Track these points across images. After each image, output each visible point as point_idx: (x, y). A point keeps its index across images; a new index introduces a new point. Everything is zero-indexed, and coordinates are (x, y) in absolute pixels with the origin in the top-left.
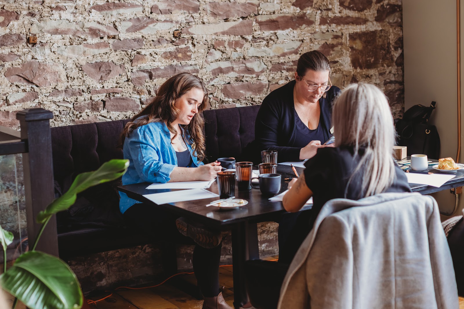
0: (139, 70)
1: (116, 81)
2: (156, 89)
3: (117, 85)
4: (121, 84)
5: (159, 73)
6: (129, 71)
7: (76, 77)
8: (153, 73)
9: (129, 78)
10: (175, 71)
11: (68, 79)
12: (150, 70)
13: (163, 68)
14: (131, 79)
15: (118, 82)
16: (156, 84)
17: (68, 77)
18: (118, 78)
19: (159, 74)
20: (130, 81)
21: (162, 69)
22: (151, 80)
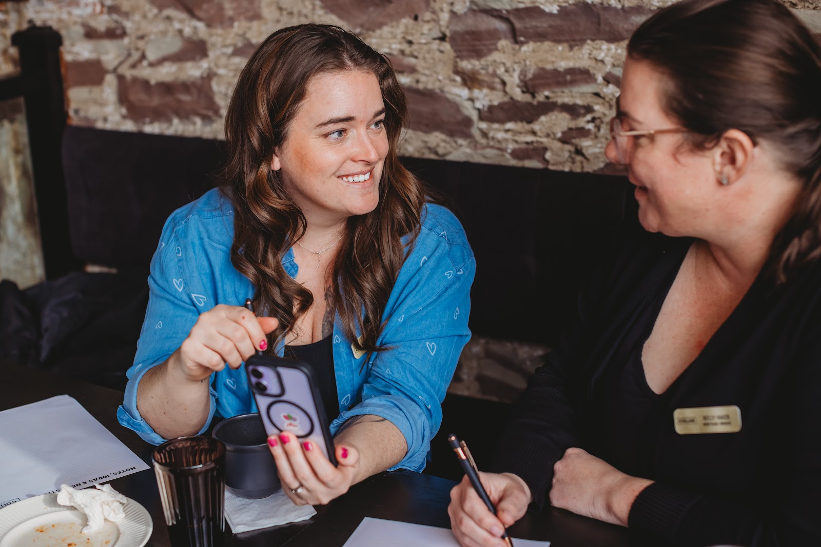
0: (475, 8)
1: (402, 35)
2: (525, 76)
3: (405, 47)
4: (415, 47)
5: (542, 24)
6: (442, 10)
7: (295, 11)
8: (518, 25)
9: (443, 29)
10: (599, 24)
11: (281, 15)
12: (508, 11)
13: (554, 9)
14: (448, 33)
15: (409, 38)
16: (528, 63)
17: (280, 9)
18: (410, 27)
19: (540, 30)
20: (447, 39)
21: (551, 15)
22: (517, 47)
